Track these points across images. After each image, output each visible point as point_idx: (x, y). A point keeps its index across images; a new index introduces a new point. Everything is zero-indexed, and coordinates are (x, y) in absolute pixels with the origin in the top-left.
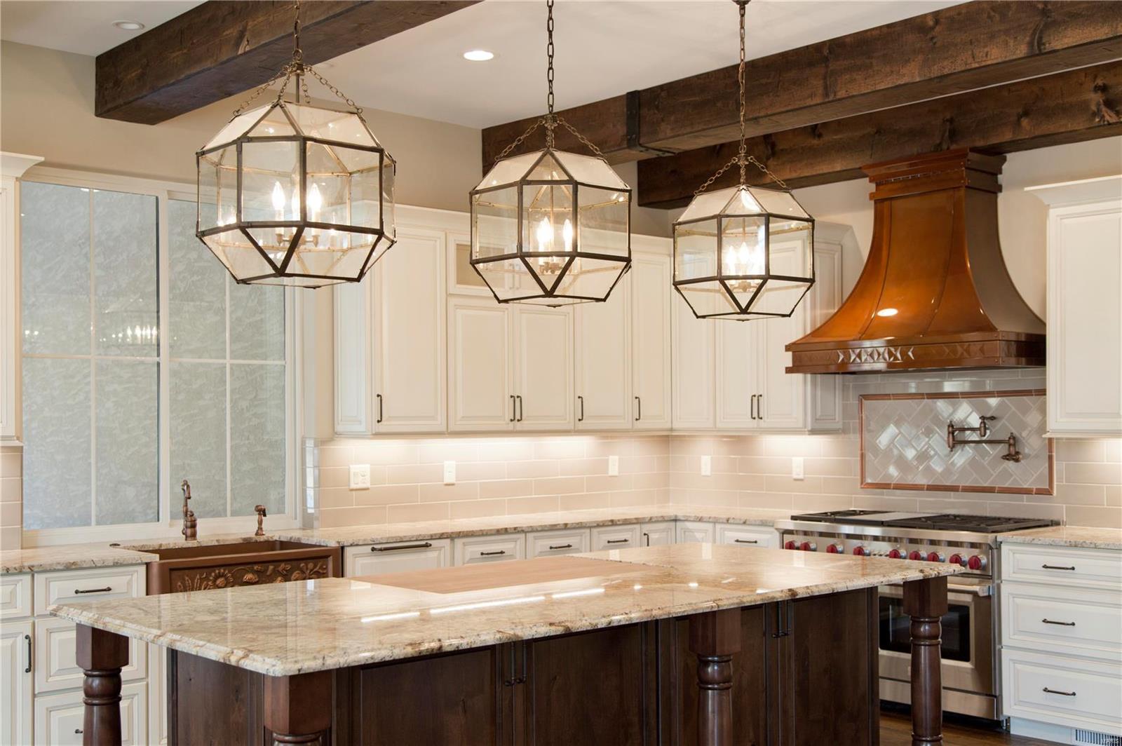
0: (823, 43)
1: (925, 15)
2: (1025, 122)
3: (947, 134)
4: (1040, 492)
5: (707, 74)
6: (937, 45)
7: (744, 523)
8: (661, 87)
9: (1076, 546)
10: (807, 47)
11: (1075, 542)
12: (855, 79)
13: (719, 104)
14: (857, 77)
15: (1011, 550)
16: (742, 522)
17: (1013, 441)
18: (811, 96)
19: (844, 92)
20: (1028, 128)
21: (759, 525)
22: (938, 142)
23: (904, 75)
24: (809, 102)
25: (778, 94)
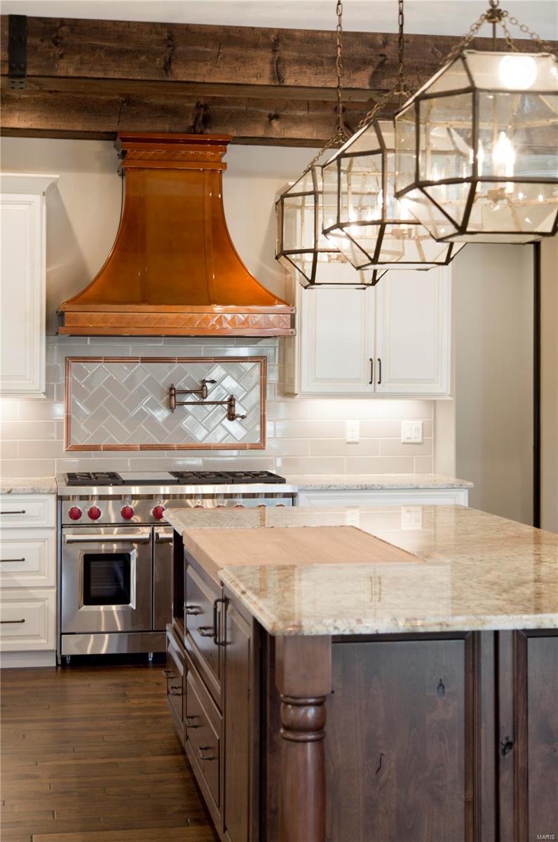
0: (271, 30)
1: (376, 34)
2: (275, 123)
3: (201, 118)
4: (255, 447)
5: (129, 23)
6: (386, 62)
7: (9, 492)
8: (62, 22)
9: (366, 489)
10: (253, 28)
11: (366, 485)
12: (305, 72)
13: (143, 58)
14: (307, 70)
15: (306, 497)
16: (6, 491)
17: (231, 402)
18: (257, 76)
19: (293, 81)
20: (278, 129)
21: (29, 494)
22: (192, 124)
23: (354, 80)
24: (254, 81)
25: (218, 65)
